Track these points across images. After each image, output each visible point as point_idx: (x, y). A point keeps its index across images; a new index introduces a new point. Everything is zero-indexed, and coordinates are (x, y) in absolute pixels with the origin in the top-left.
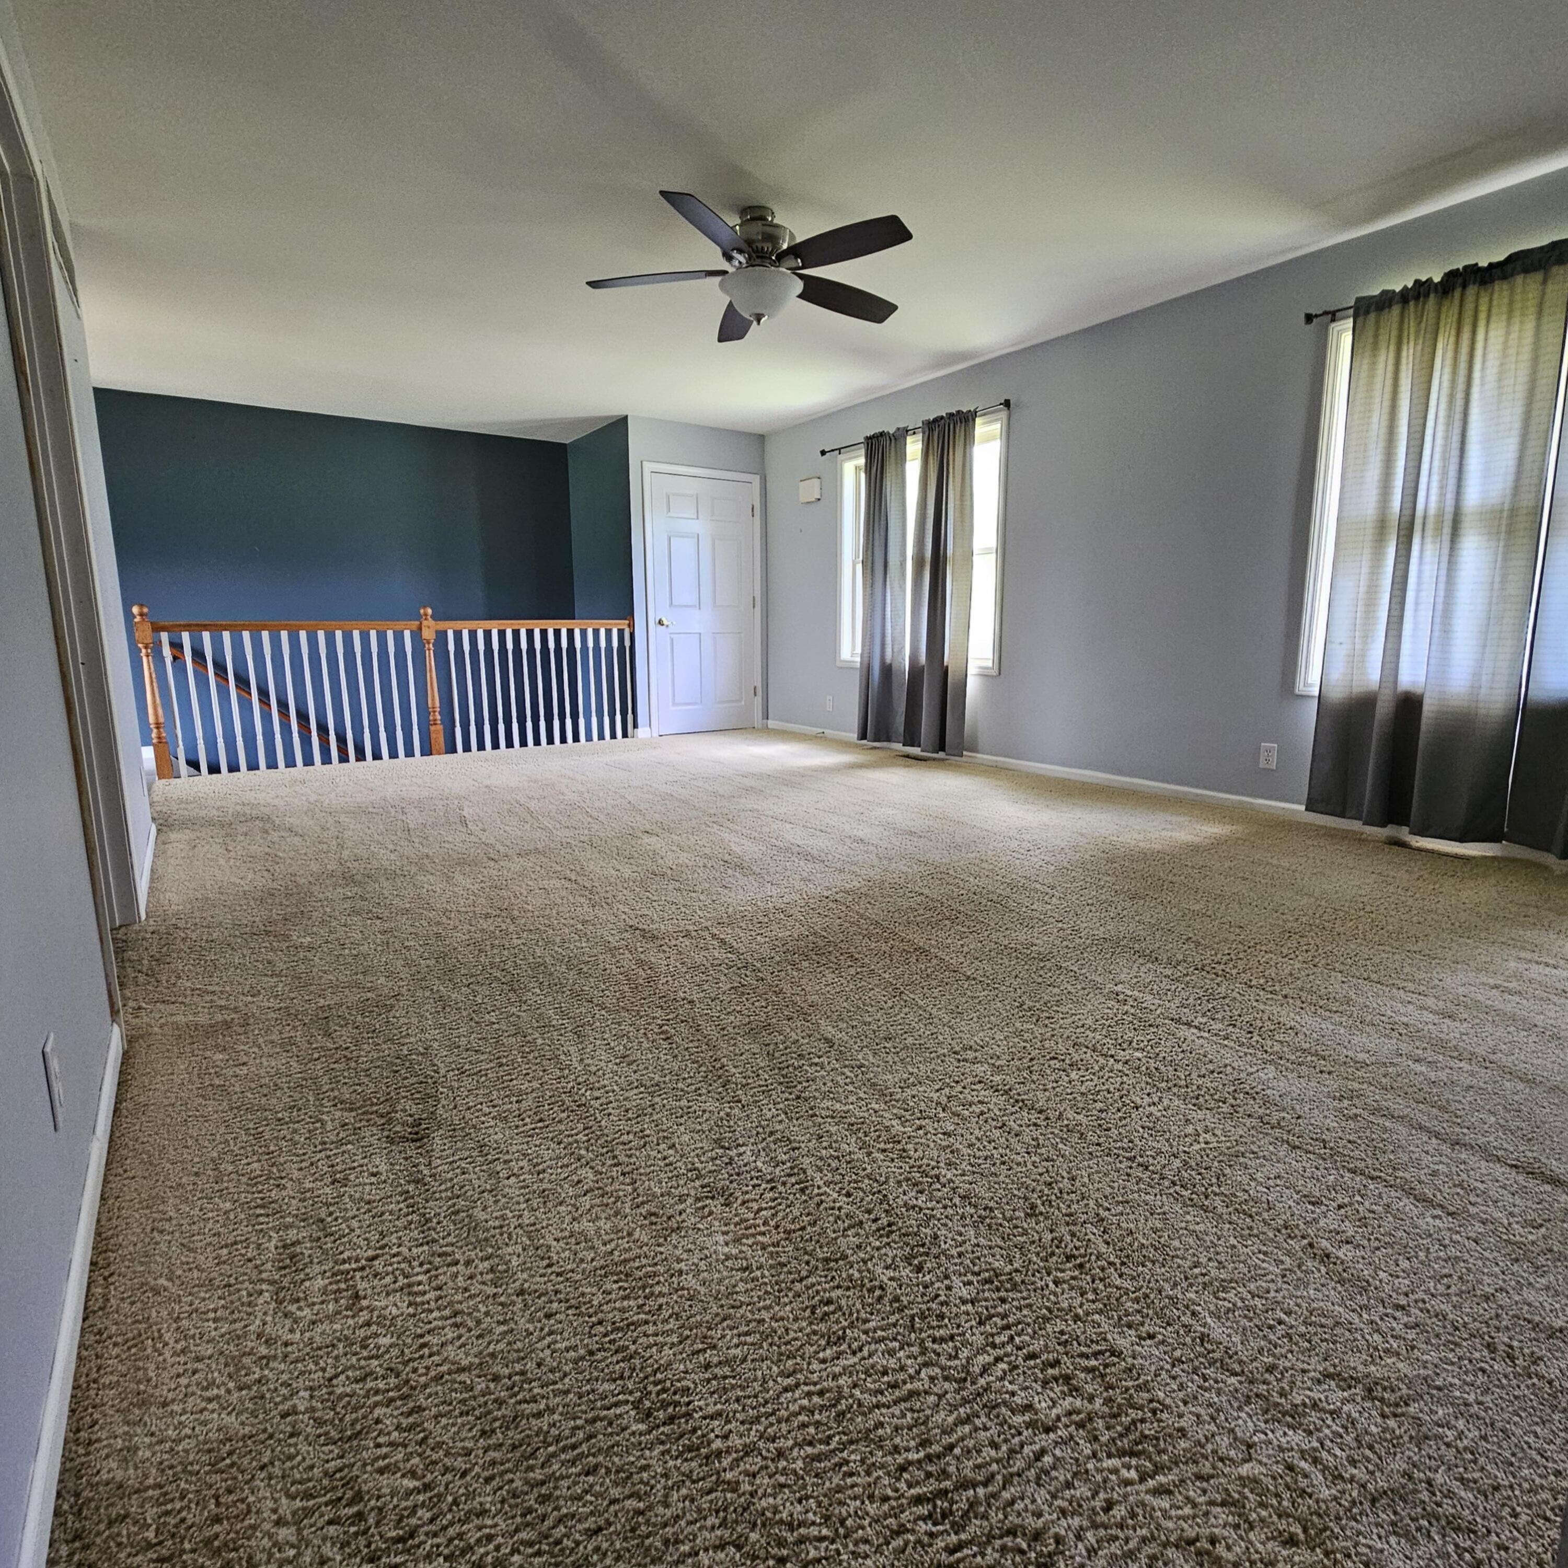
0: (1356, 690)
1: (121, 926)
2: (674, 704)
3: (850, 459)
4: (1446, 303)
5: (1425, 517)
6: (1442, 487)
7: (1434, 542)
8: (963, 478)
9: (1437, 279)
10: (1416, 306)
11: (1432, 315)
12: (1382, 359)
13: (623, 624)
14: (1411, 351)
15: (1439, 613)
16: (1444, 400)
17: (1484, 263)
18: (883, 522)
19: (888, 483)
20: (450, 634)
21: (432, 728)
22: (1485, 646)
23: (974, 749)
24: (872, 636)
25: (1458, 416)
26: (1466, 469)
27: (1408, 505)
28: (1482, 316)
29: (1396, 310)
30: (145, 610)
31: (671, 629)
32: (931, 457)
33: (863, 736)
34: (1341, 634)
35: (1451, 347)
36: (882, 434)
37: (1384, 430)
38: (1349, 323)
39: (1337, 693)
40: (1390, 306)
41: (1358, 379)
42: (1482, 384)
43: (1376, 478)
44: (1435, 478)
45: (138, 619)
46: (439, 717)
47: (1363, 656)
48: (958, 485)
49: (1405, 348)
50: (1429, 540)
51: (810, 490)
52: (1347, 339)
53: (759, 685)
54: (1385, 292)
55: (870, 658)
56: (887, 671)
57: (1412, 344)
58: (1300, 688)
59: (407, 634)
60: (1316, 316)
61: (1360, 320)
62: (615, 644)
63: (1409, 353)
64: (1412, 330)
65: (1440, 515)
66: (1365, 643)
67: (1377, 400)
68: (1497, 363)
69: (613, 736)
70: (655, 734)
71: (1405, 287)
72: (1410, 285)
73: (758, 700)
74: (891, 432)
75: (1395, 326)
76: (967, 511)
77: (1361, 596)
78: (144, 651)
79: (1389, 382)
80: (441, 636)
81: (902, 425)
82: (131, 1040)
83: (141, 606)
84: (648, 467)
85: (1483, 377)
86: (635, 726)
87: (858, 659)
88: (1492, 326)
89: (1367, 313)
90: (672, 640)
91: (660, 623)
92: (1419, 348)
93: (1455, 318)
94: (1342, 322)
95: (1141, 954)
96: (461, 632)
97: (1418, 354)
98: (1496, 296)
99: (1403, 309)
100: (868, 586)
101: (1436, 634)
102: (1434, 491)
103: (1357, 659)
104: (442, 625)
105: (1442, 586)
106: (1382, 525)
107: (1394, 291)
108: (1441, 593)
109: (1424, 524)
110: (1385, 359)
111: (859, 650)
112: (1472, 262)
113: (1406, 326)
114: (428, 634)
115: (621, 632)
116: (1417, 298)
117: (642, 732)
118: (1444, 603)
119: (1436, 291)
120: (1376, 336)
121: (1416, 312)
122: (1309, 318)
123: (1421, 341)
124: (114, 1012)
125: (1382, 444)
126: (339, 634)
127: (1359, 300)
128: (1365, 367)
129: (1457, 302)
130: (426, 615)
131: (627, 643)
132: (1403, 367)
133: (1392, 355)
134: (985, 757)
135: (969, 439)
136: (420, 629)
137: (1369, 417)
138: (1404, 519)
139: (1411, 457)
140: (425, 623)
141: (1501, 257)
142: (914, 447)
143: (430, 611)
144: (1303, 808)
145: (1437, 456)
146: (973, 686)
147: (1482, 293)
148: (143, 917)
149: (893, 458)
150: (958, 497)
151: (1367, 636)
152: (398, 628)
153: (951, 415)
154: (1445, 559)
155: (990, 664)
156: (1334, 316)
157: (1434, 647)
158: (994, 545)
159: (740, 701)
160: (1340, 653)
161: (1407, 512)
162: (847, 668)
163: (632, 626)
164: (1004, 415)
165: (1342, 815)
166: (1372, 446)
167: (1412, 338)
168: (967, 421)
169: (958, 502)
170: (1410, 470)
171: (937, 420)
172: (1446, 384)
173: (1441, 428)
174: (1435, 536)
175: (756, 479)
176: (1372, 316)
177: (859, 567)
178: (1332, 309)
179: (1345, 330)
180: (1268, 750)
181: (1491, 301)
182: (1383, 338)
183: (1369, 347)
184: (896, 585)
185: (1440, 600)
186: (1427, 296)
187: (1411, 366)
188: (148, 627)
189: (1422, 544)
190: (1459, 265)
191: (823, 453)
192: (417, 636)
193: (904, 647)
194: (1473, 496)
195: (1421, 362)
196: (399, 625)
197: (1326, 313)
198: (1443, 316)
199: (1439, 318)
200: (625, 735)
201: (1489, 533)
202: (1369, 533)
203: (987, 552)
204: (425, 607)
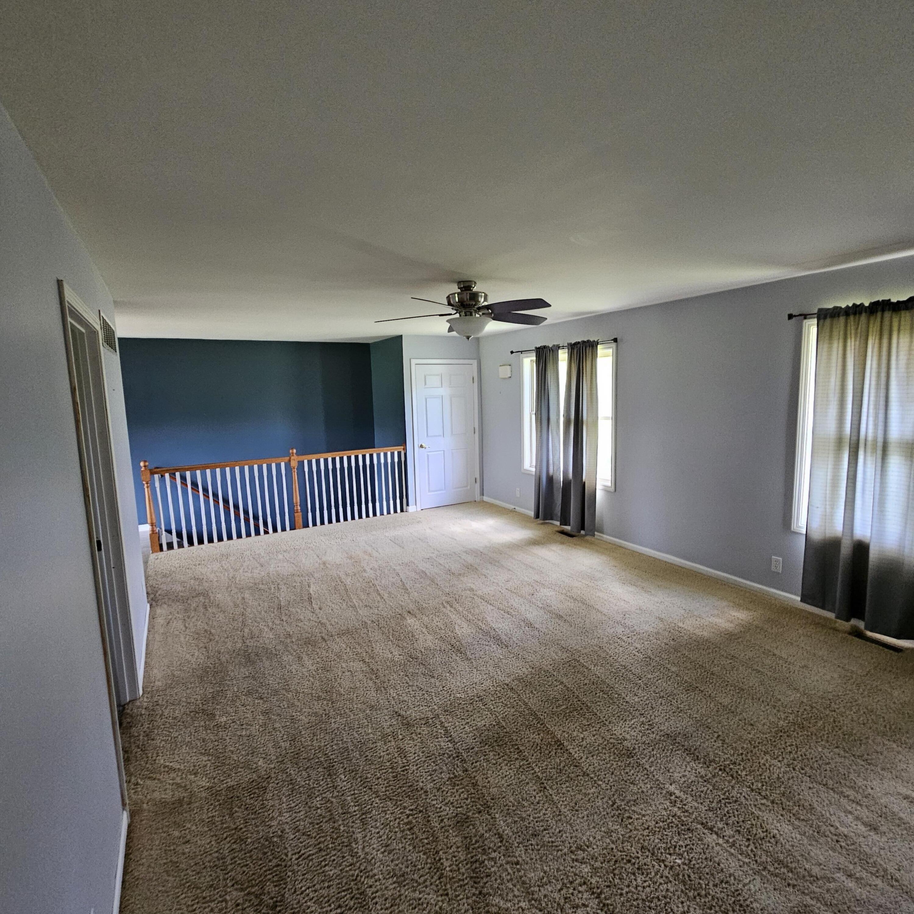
0: (828, 535)
1: (130, 701)
2: (429, 491)
3: (527, 357)
4: (872, 318)
5: (866, 440)
6: (876, 425)
7: (871, 456)
8: (592, 378)
9: (867, 304)
10: (855, 319)
11: (864, 326)
12: (835, 345)
13: (400, 448)
14: (853, 344)
15: (877, 500)
16: (874, 374)
17: (894, 300)
18: (546, 396)
19: (549, 375)
20: (306, 462)
21: (296, 514)
22: (906, 523)
23: (601, 532)
24: (541, 461)
25: (883, 386)
26: (889, 416)
27: (855, 434)
28: (895, 328)
29: (842, 319)
30: (147, 464)
31: (428, 449)
32: (573, 364)
33: (537, 516)
34: (818, 501)
35: (876, 346)
36: (545, 347)
37: (838, 388)
38: (815, 321)
39: (817, 535)
40: (839, 316)
41: (821, 356)
42: (897, 368)
43: (835, 414)
44: (871, 419)
45: (143, 469)
46: (299, 508)
47: (832, 515)
48: (589, 382)
49: (849, 341)
50: (869, 454)
51: (505, 372)
52: (814, 330)
53: (478, 476)
54: (835, 308)
55: (540, 472)
56: (550, 480)
57: (853, 340)
58: (794, 527)
59: (283, 465)
60: (795, 316)
61: (821, 322)
62: (396, 460)
63: (851, 344)
64: (853, 332)
65: (875, 440)
66: (832, 508)
67: (834, 369)
68: (906, 358)
69: (395, 511)
70: (419, 509)
71: (848, 306)
72: (850, 305)
73: (478, 486)
74: (551, 346)
75: (842, 328)
76: (594, 397)
77: (829, 481)
78: (146, 485)
79: (840, 360)
80: (301, 463)
81: (556, 343)
82: (132, 815)
83: (145, 461)
84: (414, 362)
85: (897, 364)
86: (408, 505)
87: (533, 469)
88: (901, 336)
89: (825, 318)
90: (428, 456)
91: (421, 446)
92: (857, 343)
93: (878, 329)
94: (811, 320)
95: (688, 751)
96: (311, 461)
97: (857, 347)
98: (903, 319)
99: (846, 320)
100: (539, 431)
101: (876, 512)
102: (871, 427)
103: (828, 517)
104: (301, 458)
105: (878, 485)
106: (840, 441)
107: (841, 308)
108: (877, 489)
109: (865, 445)
110: (837, 346)
111: (534, 463)
112: (887, 298)
113: (849, 328)
114: (294, 464)
115: (399, 453)
116: (855, 314)
117: (411, 508)
118: (880, 495)
119: (866, 312)
120: (831, 331)
121: (855, 322)
122: (790, 317)
123: (858, 339)
124: (124, 804)
125: (837, 395)
126: (246, 468)
127: (820, 310)
128: (825, 349)
129: (879, 319)
130: (293, 453)
131: (403, 459)
132: (848, 348)
133: (841, 345)
134: (608, 537)
135: (594, 356)
136: (290, 461)
137: (829, 378)
138: (852, 442)
139: (855, 406)
140: (292, 458)
141: (905, 299)
142: (563, 356)
143: (295, 451)
144: (799, 599)
145: (872, 407)
146: (600, 495)
147: (894, 316)
148: (141, 692)
149: (551, 361)
150: (589, 389)
151: (833, 505)
152: (278, 462)
153: (584, 342)
154: (879, 468)
155: (609, 484)
156: (805, 316)
157: (875, 520)
158: (611, 416)
159: (467, 486)
160: (818, 513)
161: (854, 438)
162: (527, 474)
163: (405, 449)
164: (614, 345)
165: (823, 608)
166: (831, 395)
167: (853, 336)
168: (593, 346)
169: (589, 392)
170: (855, 414)
171: (577, 343)
172: (875, 366)
173: (873, 391)
174: (872, 453)
175: (475, 362)
176: (828, 321)
177: (534, 417)
178: (805, 313)
179: (813, 325)
180: (777, 561)
181: (900, 321)
182: (835, 333)
183: (827, 338)
184: (555, 433)
185: (877, 492)
186: (860, 313)
187: (853, 348)
188: (148, 473)
189: (865, 456)
190: (881, 299)
191: (512, 352)
192: (288, 465)
193: (560, 468)
194: (895, 433)
195: (859, 352)
196: (278, 460)
197: (800, 315)
198: (871, 326)
199: (868, 327)
200: (402, 510)
201: (906, 456)
202: (832, 446)
203: (607, 418)
204: (292, 449)
